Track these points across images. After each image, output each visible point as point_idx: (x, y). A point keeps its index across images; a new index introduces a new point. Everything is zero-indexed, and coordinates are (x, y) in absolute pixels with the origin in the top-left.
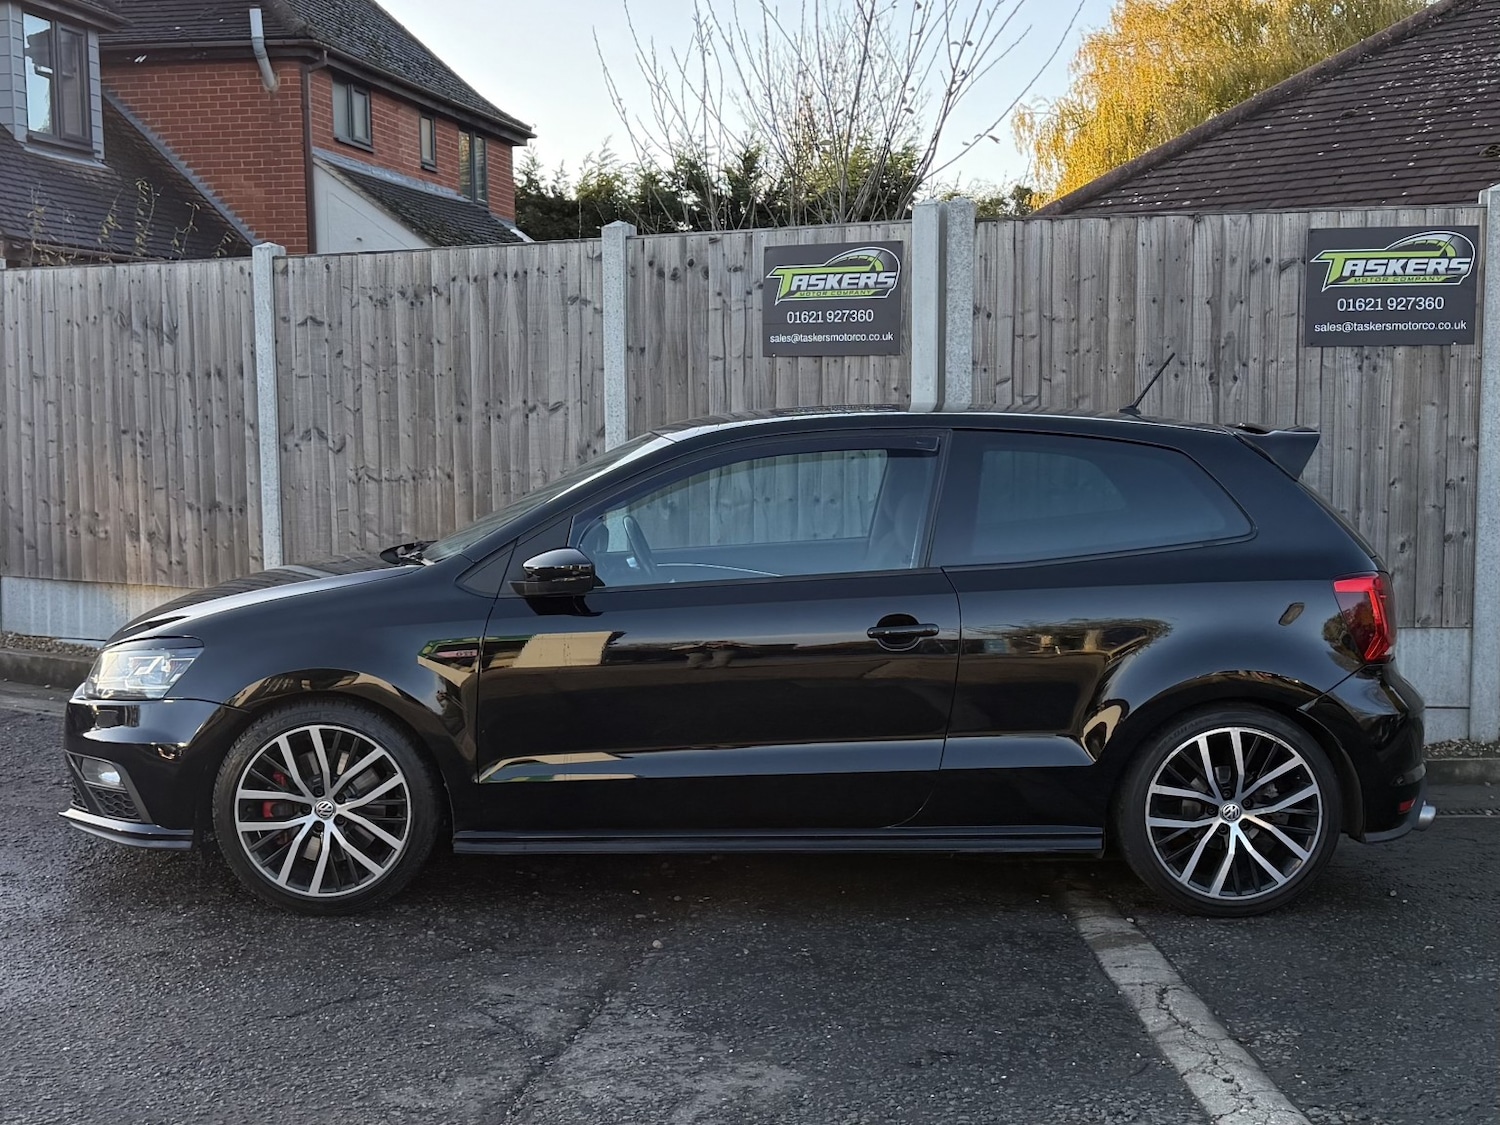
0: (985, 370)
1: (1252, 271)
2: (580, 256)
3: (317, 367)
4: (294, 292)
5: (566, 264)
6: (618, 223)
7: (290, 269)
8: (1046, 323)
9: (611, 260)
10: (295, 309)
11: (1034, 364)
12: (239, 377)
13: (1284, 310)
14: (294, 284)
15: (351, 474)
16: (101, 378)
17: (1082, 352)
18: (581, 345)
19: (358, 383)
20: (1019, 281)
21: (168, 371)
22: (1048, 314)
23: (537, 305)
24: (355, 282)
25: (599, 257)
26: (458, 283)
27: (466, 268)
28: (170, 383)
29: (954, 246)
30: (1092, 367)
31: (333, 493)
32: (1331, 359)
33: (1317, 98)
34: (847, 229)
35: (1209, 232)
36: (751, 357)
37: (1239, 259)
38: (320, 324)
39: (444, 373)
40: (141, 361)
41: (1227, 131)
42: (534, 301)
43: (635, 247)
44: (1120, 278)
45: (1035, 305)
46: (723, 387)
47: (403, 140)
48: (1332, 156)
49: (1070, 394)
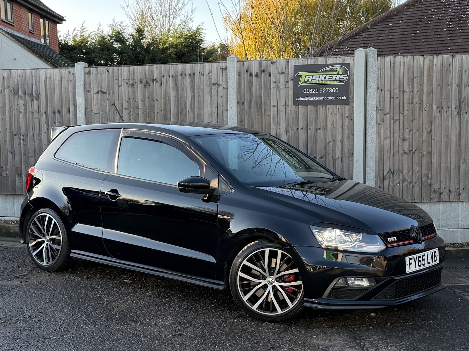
0: (380, 110)
2: (217, 68)
3: (103, 110)
4: (93, 81)
5: (211, 71)
6: (233, 56)
7: (91, 72)
8: (401, 93)
9: (231, 70)
10: (93, 87)
11: (397, 107)
12: (68, 113)
14: (93, 78)
17: (414, 104)
18: (218, 101)
20: (392, 78)
21: (36, 111)
22: (402, 90)
24: (120, 77)
25: (226, 68)
26: (165, 78)
27: (169, 72)
28: (36, 116)
29: (370, 65)
30: (418, 109)
33: (406, 15)
34: (328, 59)
35: (458, 61)
36: (288, 106)
37: (468, 71)
38: (105, 93)
39: (159, 112)
40: (23, 108)
42: (198, 85)
43: (240, 65)
44: (427, 77)
45: (398, 87)
46: (277, 117)
47: (23, 21)
48: (418, 35)
49: (409, 118)
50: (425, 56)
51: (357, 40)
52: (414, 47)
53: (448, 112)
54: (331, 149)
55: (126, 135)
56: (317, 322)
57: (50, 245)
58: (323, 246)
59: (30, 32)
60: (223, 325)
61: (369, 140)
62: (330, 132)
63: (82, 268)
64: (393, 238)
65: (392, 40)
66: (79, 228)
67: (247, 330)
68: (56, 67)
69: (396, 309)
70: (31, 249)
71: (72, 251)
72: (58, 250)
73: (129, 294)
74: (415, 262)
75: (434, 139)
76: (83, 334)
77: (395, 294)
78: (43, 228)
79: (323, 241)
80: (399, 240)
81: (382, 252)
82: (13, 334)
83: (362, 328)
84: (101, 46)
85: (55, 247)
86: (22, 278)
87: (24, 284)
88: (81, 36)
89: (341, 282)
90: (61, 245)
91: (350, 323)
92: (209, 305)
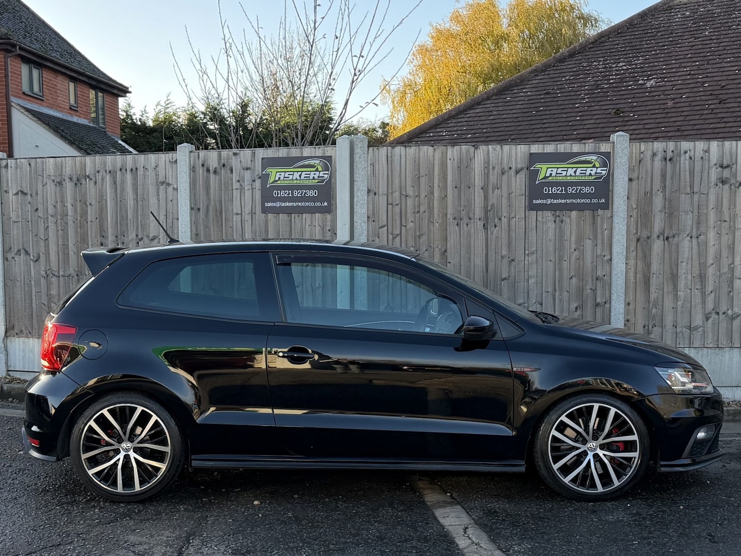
0: (374, 221)
1: (503, 173)
2: (165, 161)
3: (24, 217)
4: (11, 177)
5: (158, 165)
6: (185, 144)
7: (9, 166)
8: (403, 197)
9: (182, 163)
10: (12, 186)
11: (398, 218)
13: (518, 193)
14: (11, 173)
15: (43, 273)
17: (421, 213)
18: (167, 206)
19: (46, 225)
20: (390, 176)
22: (404, 193)
23: (143, 185)
24: (44, 172)
25: (176, 161)
26: (101, 173)
27: (105, 166)
29: (357, 159)
30: (426, 220)
31: (33, 283)
32: (541, 217)
33: (532, 84)
34: (303, 149)
35: (482, 154)
36: (255, 214)
37: (496, 167)
38: (26, 194)
39: (93, 220)
41: (489, 100)
42: (141, 183)
43: (195, 157)
44: (439, 175)
45: (398, 189)
46: (241, 229)
47: (60, 93)
48: (540, 113)
49: (415, 233)
50: (435, 147)
52: (529, 131)
53: (469, 226)
65: (506, 120)
75: (450, 263)
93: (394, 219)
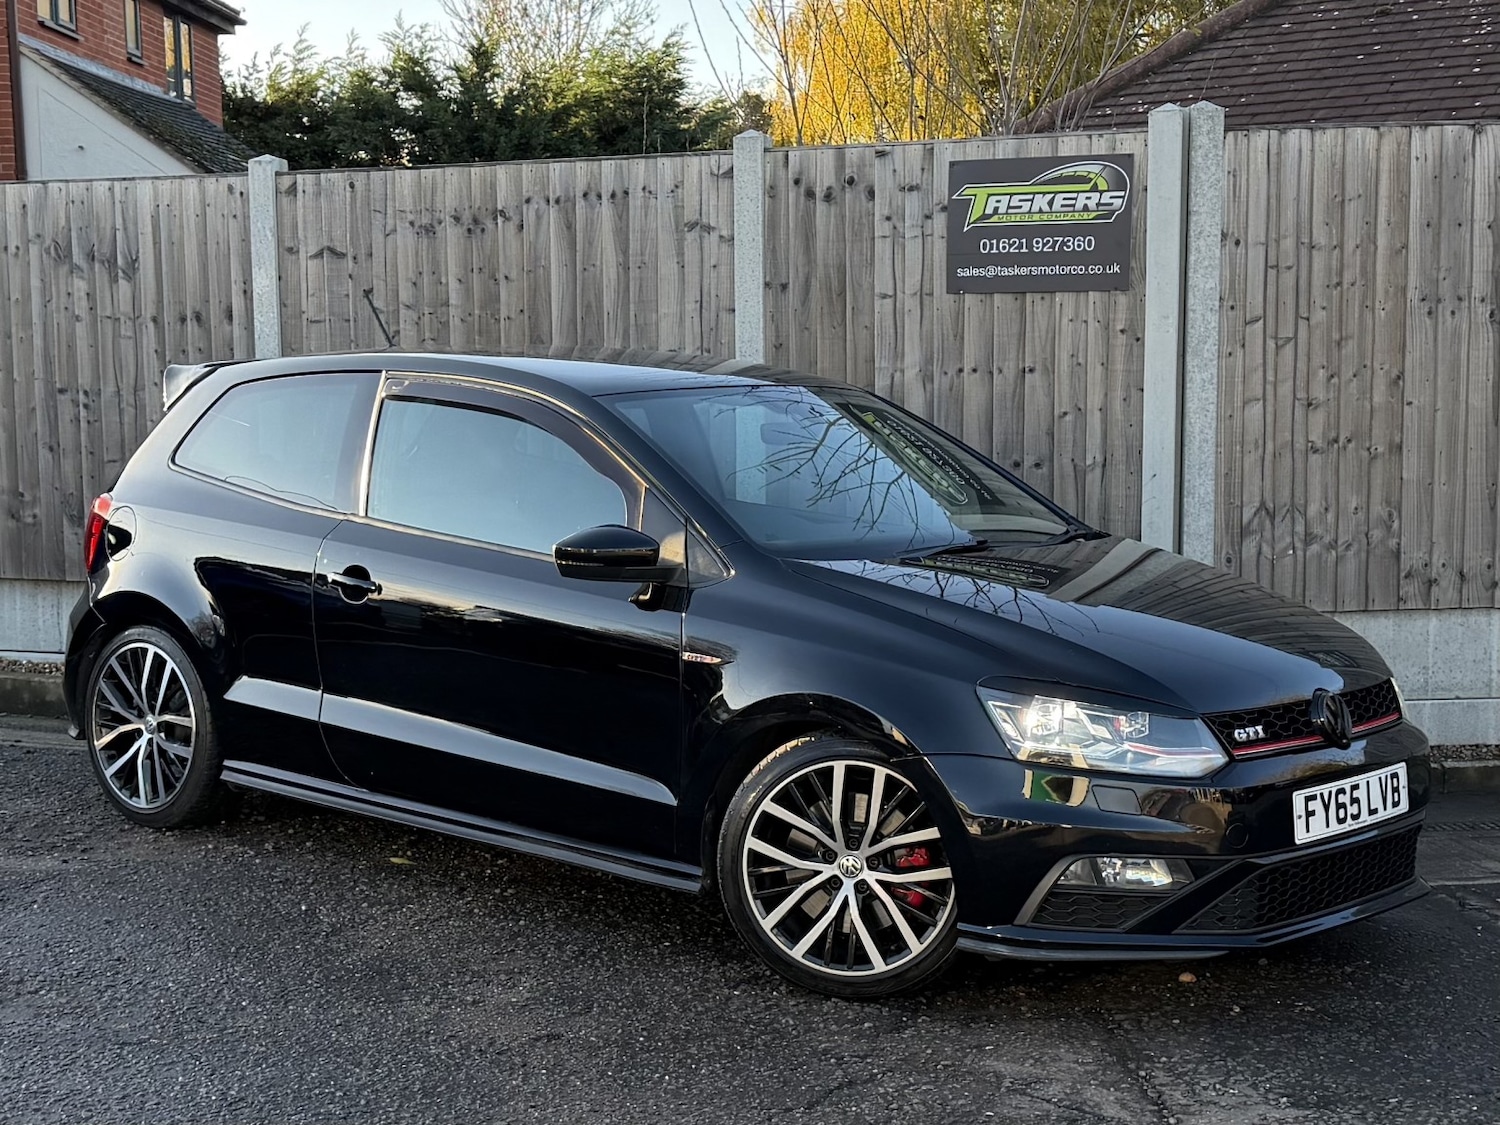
0: (1232, 308)
2: (700, 172)
3: (336, 310)
4: (304, 216)
5: (682, 182)
6: (753, 133)
7: (300, 188)
8: (1304, 251)
9: (746, 177)
10: (306, 237)
11: (1290, 300)
12: (225, 321)
14: (304, 206)
16: (28, 324)
17: (1345, 286)
18: (702, 281)
19: (396, 328)
20: (1273, 201)
21: (125, 314)
22: (1306, 240)
23: (644, 232)
24: (389, 204)
25: (730, 172)
26: (534, 206)
27: (545, 188)
28: (126, 330)
29: (1200, 160)
30: (1357, 303)
34: (1060, 139)
35: (1491, 145)
36: (931, 294)
38: (342, 255)
39: (513, 316)
40: (84, 303)
43: (775, 162)
44: (1389, 197)
45: (1292, 230)
46: (892, 331)
47: (108, 25)
48: (1376, 59)
49: (1329, 335)
50: (1382, 129)
51: (1175, 76)
52: (1361, 100)
53: (1457, 315)
54: (1070, 436)
55: (395, 390)
56: (1002, 1001)
57: (158, 743)
58: (1022, 756)
59: (129, 60)
60: (695, 1007)
61: (1195, 406)
62: (1065, 381)
63: (261, 818)
64: (1251, 730)
65: (1292, 76)
66: (249, 691)
67: (771, 1023)
68: (209, 171)
69: (1263, 961)
70: (101, 757)
71: (227, 763)
72: (183, 760)
73: (403, 902)
74: (1326, 808)
75: (1410, 403)
76: (245, 1031)
77: (1257, 913)
78: (138, 691)
79: (1019, 738)
80: (1272, 736)
81: (1213, 777)
82: (25, 1027)
83: (1148, 1023)
84: (357, 104)
85: (175, 749)
86: (71, 848)
87: (74, 866)
88: (296, 71)
89: (1079, 871)
90: (192, 744)
91: (1110, 1005)
92: (657, 942)
93: (1281, 303)
